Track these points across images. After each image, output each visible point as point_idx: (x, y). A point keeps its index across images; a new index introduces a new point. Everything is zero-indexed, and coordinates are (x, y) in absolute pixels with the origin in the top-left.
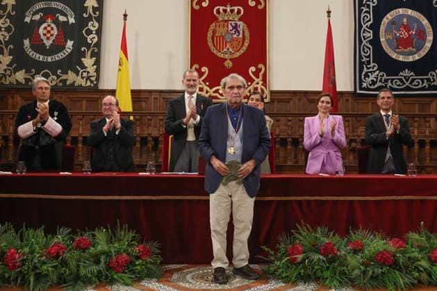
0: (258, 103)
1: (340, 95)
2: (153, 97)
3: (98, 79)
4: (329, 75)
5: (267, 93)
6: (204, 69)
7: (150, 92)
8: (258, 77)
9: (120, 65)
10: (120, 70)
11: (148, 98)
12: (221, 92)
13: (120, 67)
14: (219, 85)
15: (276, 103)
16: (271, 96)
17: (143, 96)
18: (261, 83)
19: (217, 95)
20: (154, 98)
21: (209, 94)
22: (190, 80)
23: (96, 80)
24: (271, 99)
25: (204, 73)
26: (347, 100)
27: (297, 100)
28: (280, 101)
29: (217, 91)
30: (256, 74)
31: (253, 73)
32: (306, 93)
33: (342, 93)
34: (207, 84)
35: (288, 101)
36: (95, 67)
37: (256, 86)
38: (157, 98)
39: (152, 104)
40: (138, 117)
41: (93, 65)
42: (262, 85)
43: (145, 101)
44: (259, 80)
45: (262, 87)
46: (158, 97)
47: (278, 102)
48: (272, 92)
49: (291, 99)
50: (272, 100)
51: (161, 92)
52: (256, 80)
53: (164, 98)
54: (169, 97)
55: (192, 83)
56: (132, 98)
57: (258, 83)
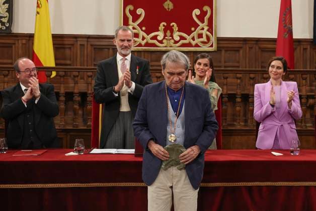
0: (206, 68)
1: (297, 43)
2: (79, 43)
3: (11, 20)
4: (285, 23)
5: (213, 39)
6: (140, 11)
7: (76, 37)
8: (203, 22)
9: (38, 6)
10: (38, 13)
11: (73, 45)
12: (160, 38)
13: (39, 10)
14: (158, 30)
15: (223, 52)
16: (218, 44)
17: (66, 43)
18: (206, 28)
19: (155, 42)
20: (81, 45)
21: (145, 41)
22: (123, 41)
23: (8, 21)
24: (218, 47)
25: (140, 16)
26: (305, 49)
27: (248, 49)
28: (227, 50)
29: (155, 38)
30: (201, 18)
31: (197, 16)
32: (258, 41)
33: (299, 41)
34: (144, 28)
35: (237, 50)
36: (7, 5)
37: (201, 32)
38: (83, 45)
39: (79, 52)
40: (62, 73)
41: (4, 4)
42: (208, 30)
43: (70, 48)
44: (205, 25)
45: (209, 33)
46: (85, 43)
47: (226, 51)
48: (219, 40)
49: (241, 48)
50: (219, 49)
51: (89, 37)
52: (201, 25)
53: (92, 45)
54: (98, 43)
55: (126, 44)
56: (54, 44)
57: (203, 29)
